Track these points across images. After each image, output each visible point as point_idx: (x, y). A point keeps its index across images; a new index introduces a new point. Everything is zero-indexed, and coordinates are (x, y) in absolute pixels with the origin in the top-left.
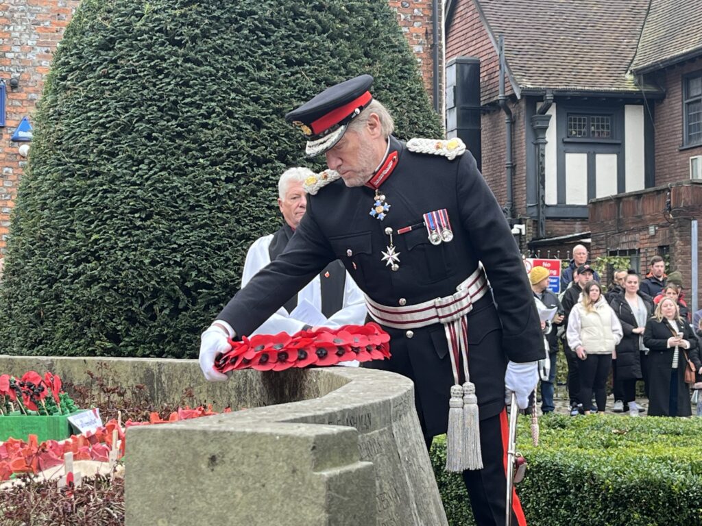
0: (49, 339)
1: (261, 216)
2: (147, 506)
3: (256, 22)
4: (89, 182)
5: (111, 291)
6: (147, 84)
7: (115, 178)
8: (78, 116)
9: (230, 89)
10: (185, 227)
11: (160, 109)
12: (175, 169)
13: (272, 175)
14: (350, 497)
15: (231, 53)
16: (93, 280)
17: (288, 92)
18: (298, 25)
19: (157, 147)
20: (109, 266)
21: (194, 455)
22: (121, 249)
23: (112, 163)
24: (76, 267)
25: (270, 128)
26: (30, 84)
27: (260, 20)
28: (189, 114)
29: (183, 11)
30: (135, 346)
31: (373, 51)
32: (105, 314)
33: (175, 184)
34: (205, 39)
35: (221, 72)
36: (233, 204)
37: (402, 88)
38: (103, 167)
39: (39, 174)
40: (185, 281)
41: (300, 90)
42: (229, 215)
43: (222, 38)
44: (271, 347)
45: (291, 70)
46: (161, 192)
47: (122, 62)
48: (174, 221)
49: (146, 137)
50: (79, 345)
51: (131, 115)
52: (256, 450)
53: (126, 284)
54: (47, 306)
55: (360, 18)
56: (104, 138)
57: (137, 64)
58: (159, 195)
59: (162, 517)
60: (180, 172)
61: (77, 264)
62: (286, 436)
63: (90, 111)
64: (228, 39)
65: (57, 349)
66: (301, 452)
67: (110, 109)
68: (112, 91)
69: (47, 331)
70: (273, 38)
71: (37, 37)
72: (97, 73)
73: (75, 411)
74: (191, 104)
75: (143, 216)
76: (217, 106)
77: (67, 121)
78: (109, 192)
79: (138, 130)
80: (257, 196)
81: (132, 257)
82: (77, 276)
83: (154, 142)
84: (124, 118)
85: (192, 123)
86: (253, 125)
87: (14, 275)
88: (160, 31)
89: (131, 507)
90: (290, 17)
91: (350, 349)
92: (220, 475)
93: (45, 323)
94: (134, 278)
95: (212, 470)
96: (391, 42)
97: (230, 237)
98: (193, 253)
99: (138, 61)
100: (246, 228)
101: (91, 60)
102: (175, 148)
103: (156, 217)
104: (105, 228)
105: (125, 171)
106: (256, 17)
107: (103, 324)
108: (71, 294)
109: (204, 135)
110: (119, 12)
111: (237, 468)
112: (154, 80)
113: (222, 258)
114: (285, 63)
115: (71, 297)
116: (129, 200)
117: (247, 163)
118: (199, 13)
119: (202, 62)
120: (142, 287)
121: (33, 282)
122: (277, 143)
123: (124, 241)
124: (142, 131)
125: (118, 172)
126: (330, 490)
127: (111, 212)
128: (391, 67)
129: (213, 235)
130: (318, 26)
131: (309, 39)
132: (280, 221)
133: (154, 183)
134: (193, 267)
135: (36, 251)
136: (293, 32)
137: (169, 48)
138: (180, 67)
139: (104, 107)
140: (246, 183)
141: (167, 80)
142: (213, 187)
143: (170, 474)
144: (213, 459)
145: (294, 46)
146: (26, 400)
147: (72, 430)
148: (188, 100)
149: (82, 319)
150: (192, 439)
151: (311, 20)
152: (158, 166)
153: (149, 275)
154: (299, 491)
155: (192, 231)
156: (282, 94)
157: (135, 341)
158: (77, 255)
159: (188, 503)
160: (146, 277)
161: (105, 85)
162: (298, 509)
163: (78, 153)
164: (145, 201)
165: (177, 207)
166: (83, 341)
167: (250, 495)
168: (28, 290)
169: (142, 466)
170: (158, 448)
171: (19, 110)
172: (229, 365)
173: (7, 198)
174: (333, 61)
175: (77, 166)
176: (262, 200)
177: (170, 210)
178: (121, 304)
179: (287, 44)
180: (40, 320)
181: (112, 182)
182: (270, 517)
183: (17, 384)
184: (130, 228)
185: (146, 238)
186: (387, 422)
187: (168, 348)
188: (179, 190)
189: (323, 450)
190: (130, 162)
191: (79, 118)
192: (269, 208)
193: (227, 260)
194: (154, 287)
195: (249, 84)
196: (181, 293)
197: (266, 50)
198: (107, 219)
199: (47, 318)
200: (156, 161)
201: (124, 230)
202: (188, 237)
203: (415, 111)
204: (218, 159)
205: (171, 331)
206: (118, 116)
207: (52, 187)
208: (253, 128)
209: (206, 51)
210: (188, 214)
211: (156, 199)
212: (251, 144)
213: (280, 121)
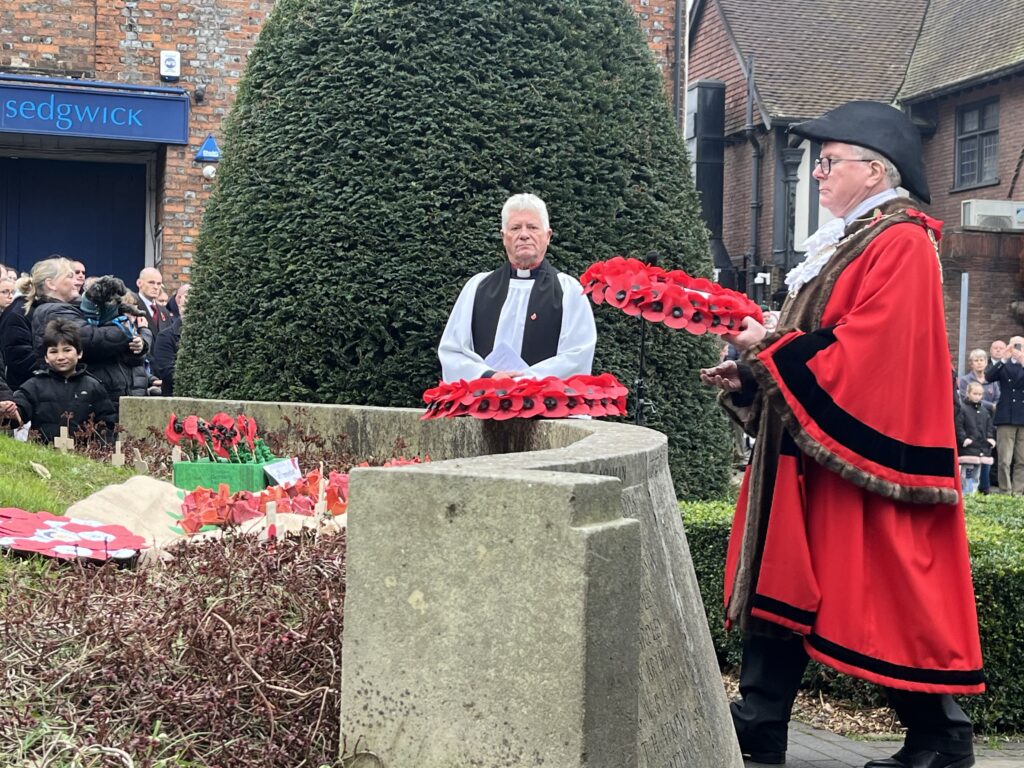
0: (238, 383)
1: (480, 249)
2: (372, 561)
3: (480, 26)
4: (285, 205)
5: (309, 330)
6: (354, 95)
7: (315, 201)
8: (275, 129)
9: (449, 103)
10: (393, 259)
11: (368, 124)
12: (383, 193)
13: (494, 203)
14: (612, 558)
15: (450, 60)
16: (288, 317)
17: (515, 107)
18: (529, 31)
19: (363, 168)
20: (306, 301)
21: (430, 503)
22: (321, 283)
23: (312, 184)
24: (270, 301)
25: (492, 149)
26: (217, 97)
27: (484, 23)
28: (401, 130)
29: (396, 11)
30: (334, 393)
31: (613, 62)
32: (301, 355)
33: (383, 210)
34: (421, 44)
35: (438, 83)
36: (449, 235)
37: (645, 107)
38: (301, 188)
39: (229, 195)
40: (392, 321)
41: (528, 105)
42: (443, 248)
43: (440, 43)
44: (493, 393)
45: (518, 82)
46: (368, 218)
47: (326, 68)
48: (382, 252)
49: (351, 156)
50: (271, 390)
51: (336, 130)
52: (503, 499)
53: (325, 322)
54: (235, 345)
55: (598, 25)
56: (303, 156)
57: (342, 71)
58: (365, 222)
59: (390, 574)
60: (389, 196)
61: (270, 298)
62: (540, 484)
63: (289, 124)
64: (447, 45)
65: (245, 394)
66: (557, 503)
67: (311, 122)
68: (313, 102)
69: (235, 373)
70: (499, 45)
71: (225, 43)
72: (296, 81)
73: (271, 459)
74: (403, 119)
75: (347, 246)
76: (433, 121)
77: (261, 135)
78: (309, 217)
79: (342, 147)
80: (475, 226)
81: (333, 292)
82: (269, 311)
83: (361, 161)
84: (326, 132)
85: (404, 141)
86: (473, 144)
87: (198, 308)
88: (370, 33)
89: (353, 562)
90: (519, 21)
91: (583, 401)
92: (459, 527)
93: (233, 364)
94: (335, 316)
95: (451, 522)
96: (634, 54)
97: (444, 273)
98: (401, 289)
99: (343, 68)
100: (463, 263)
101: (291, 66)
103: (360, 247)
104: (302, 258)
105: (326, 194)
106: (480, 19)
107: (298, 367)
108: (263, 331)
109: (417, 154)
110: (324, 10)
111: (481, 521)
112: (362, 90)
113: (434, 297)
114: (512, 73)
115: (263, 336)
116: (330, 227)
117: (465, 188)
118: (415, 14)
119: (416, 71)
120: (343, 327)
121: (220, 317)
122: (500, 166)
123: (323, 274)
124: (347, 148)
125: (319, 195)
126: (590, 548)
127: (310, 240)
128: (633, 82)
129: (424, 271)
130: (551, 32)
131: (538, 48)
133: (359, 208)
134: (401, 306)
135: (224, 283)
136: (522, 38)
137: (380, 53)
138: (392, 76)
139: (305, 120)
140: (464, 211)
141: (377, 90)
142: (426, 214)
143: (400, 525)
144: (452, 508)
145: (522, 54)
146: (216, 445)
147: (268, 481)
148: (400, 114)
149: (275, 361)
150: (427, 485)
151: (544, 25)
152: (364, 188)
153: (352, 314)
154: (554, 549)
155: (401, 265)
156: (507, 110)
157: (334, 387)
158: (271, 288)
159: (422, 559)
160: (348, 316)
161: (305, 94)
162: (552, 570)
163: (273, 171)
164: (349, 228)
165: (382, 236)
166: (275, 385)
167: (495, 552)
168: (214, 326)
169: (368, 513)
170: (387, 494)
171: (204, 126)
172: (443, 410)
173: (189, 225)
174: (568, 73)
175: (273, 187)
176: (482, 231)
177: (376, 240)
178: (319, 344)
179: (514, 53)
180: (227, 360)
181: (311, 205)
182: (518, 578)
183: (206, 427)
184: (332, 259)
185: (349, 271)
186: (644, 478)
187: (371, 396)
188: (387, 217)
189: (584, 503)
190: (332, 183)
191: (276, 132)
192: (490, 240)
193: (441, 298)
194: (357, 326)
195: (470, 98)
196: (387, 334)
197: (491, 58)
198: (305, 248)
199: (236, 358)
200: (362, 183)
201: (324, 261)
202: (397, 271)
203: (658, 134)
204: (432, 183)
205: (375, 377)
206: (320, 131)
207: (243, 209)
208: (473, 148)
209: (421, 57)
210: (397, 245)
211: (361, 227)
212: (470, 166)
213: (504, 141)
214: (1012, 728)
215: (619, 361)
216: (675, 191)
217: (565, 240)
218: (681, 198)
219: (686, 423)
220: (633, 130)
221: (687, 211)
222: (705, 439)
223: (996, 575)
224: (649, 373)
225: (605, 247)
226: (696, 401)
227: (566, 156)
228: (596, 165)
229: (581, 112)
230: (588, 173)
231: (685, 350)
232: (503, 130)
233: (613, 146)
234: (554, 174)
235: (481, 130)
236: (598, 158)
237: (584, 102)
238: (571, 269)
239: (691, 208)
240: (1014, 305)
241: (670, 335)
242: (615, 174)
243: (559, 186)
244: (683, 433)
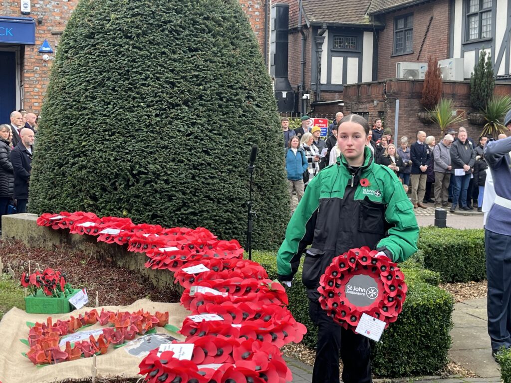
0: (59, 197)
1: (174, 136)
3: (173, 27)
4: (80, 113)
5: (93, 174)
6: (112, 60)
7: (94, 111)
9: (158, 65)
10: (133, 140)
11: (120, 74)
12: (127, 108)
13: (180, 113)
15: (158, 44)
16: (83, 167)
17: (190, 66)
18: (196, 28)
19: (118, 96)
20: (91, 160)
22: (98, 151)
23: (93, 103)
24: (74, 159)
25: (179, 87)
26: (49, 22)
27: (175, 26)
28: (135, 78)
29: (132, 20)
30: (106, 204)
31: (235, 41)
32: (89, 186)
33: (127, 117)
34: (145, 36)
35: (153, 55)
36: (159, 129)
37: (251, 62)
38: (88, 105)
39: (53, 104)
40: (132, 170)
41: (196, 65)
42: (157, 135)
43: (154, 35)
45: (191, 54)
46: (120, 121)
47: (99, 46)
48: (127, 137)
49: (112, 90)
50: (75, 201)
51: (104, 77)
53: (100, 170)
54: (58, 179)
55: (229, 23)
56: (89, 89)
57: (107, 48)
58: (119, 122)
60: (130, 110)
61: (74, 157)
63: (81, 72)
64: (157, 36)
65: (63, 202)
67: (92, 72)
68: (92, 62)
69: (58, 192)
70: (182, 36)
72: (85, 51)
73: (73, 292)
74: (136, 72)
75: (110, 134)
76: (151, 74)
77: (68, 77)
78: (92, 119)
79: (107, 85)
81: (104, 156)
82: (74, 164)
83: (116, 93)
84: (100, 78)
85: (137, 83)
86: (170, 85)
88: (120, 30)
90: (191, 24)
93: (57, 188)
94: (105, 167)
96: (245, 36)
97: (157, 147)
98: (137, 155)
99: (107, 46)
100: (166, 143)
101: (81, 44)
102: (128, 97)
103: (117, 135)
104: (89, 139)
105: (100, 108)
107: (88, 191)
108: (71, 173)
109: (143, 90)
110: (97, 17)
112: (116, 58)
113: (153, 159)
114: (188, 50)
115: (71, 175)
116: (102, 124)
117: (166, 106)
118: (141, 21)
119: (142, 49)
120: (110, 173)
121: (50, 165)
122: (183, 96)
123: (99, 147)
124: (109, 86)
125: (96, 109)
127: (93, 131)
128: (245, 51)
129: (148, 146)
130: (206, 29)
131: (201, 37)
132: (184, 138)
133: (116, 116)
134: (137, 163)
135: (52, 148)
136: (193, 32)
137: (124, 40)
138: (131, 52)
139: (89, 71)
140: (166, 117)
142: (148, 119)
145: (193, 40)
147: (71, 308)
148: (135, 70)
149: (77, 188)
151: (203, 26)
152: (118, 106)
153: (113, 166)
155: (136, 143)
156: (186, 68)
157: (105, 201)
158: (74, 153)
160: (112, 167)
161: (89, 58)
163: (74, 96)
164: (111, 126)
165: (129, 130)
166: (77, 199)
168: (47, 168)
174: (214, 49)
175: (74, 103)
176: (175, 127)
177: (124, 131)
178: (98, 181)
179: (189, 39)
180: (54, 185)
181: (93, 114)
183: (41, 279)
184: (103, 140)
185: (112, 146)
187: (124, 205)
188: (130, 120)
190: (103, 103)
191: (75, 76)
192: (179, 131)
193: (156, 159)
194: (116, 173)
195: (168, 62)
196: (130, 176)
197: (178, 42)
198: (90, 134)
199: (58, 185)
200: (117, 103)
201: (100, 141)
202: (135, 147)
203: (258, 75)
204: (151, 104)
205: (125, 197)
206: (96, 77)
207: (60, 113)
208: (170, 87)
209: (145, 43)
210: (135, 133)
211: (117, 125)
212: (169, 96)
213: (185, 83)
214: (420, 372)
215: (240, 186)
216: (265, 102)
217: (215, 130)
218: (268, 105)
219: (272, 210)
220: (246, 75)
221: (272, 110)
222: (280, 217)
223: (412, 306)
224: (254, 190)
225: (233, 132)
226: (276, 199)
227: (214, 90)
228: (228, 93)
229: (221, 68)
230: (225, 97)
231: (271, 177)
232: (184, 78)
233: (237, 83)
234: (209, 98)
235: (174, 78)
236: (229, 90)
237: (223, 63)
238: (218, 144)
239: (273, 109)
240: (419, 114)
241: (264, 171)
242: (238, 97)
243: (211, 104)
244: (270, 216)
